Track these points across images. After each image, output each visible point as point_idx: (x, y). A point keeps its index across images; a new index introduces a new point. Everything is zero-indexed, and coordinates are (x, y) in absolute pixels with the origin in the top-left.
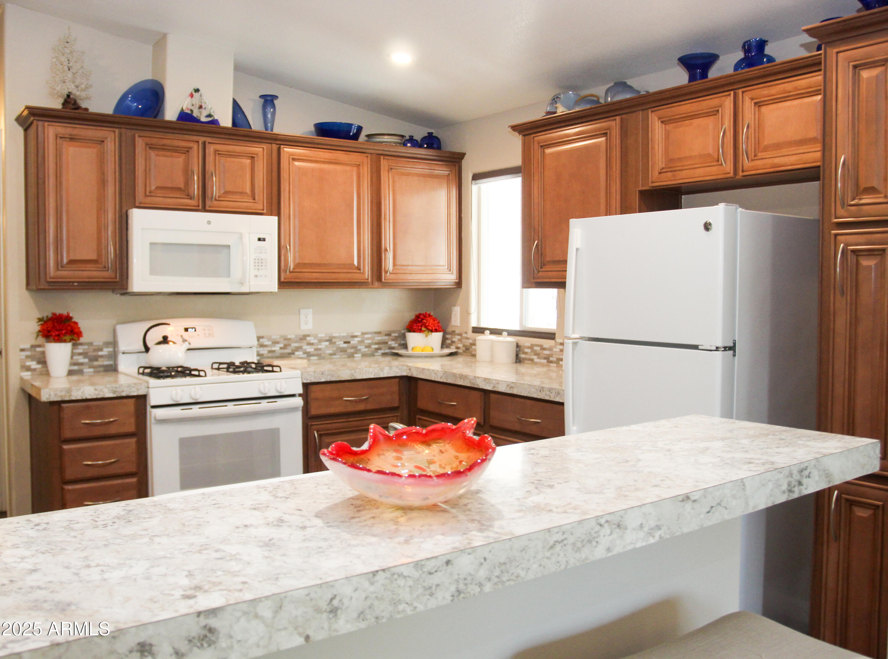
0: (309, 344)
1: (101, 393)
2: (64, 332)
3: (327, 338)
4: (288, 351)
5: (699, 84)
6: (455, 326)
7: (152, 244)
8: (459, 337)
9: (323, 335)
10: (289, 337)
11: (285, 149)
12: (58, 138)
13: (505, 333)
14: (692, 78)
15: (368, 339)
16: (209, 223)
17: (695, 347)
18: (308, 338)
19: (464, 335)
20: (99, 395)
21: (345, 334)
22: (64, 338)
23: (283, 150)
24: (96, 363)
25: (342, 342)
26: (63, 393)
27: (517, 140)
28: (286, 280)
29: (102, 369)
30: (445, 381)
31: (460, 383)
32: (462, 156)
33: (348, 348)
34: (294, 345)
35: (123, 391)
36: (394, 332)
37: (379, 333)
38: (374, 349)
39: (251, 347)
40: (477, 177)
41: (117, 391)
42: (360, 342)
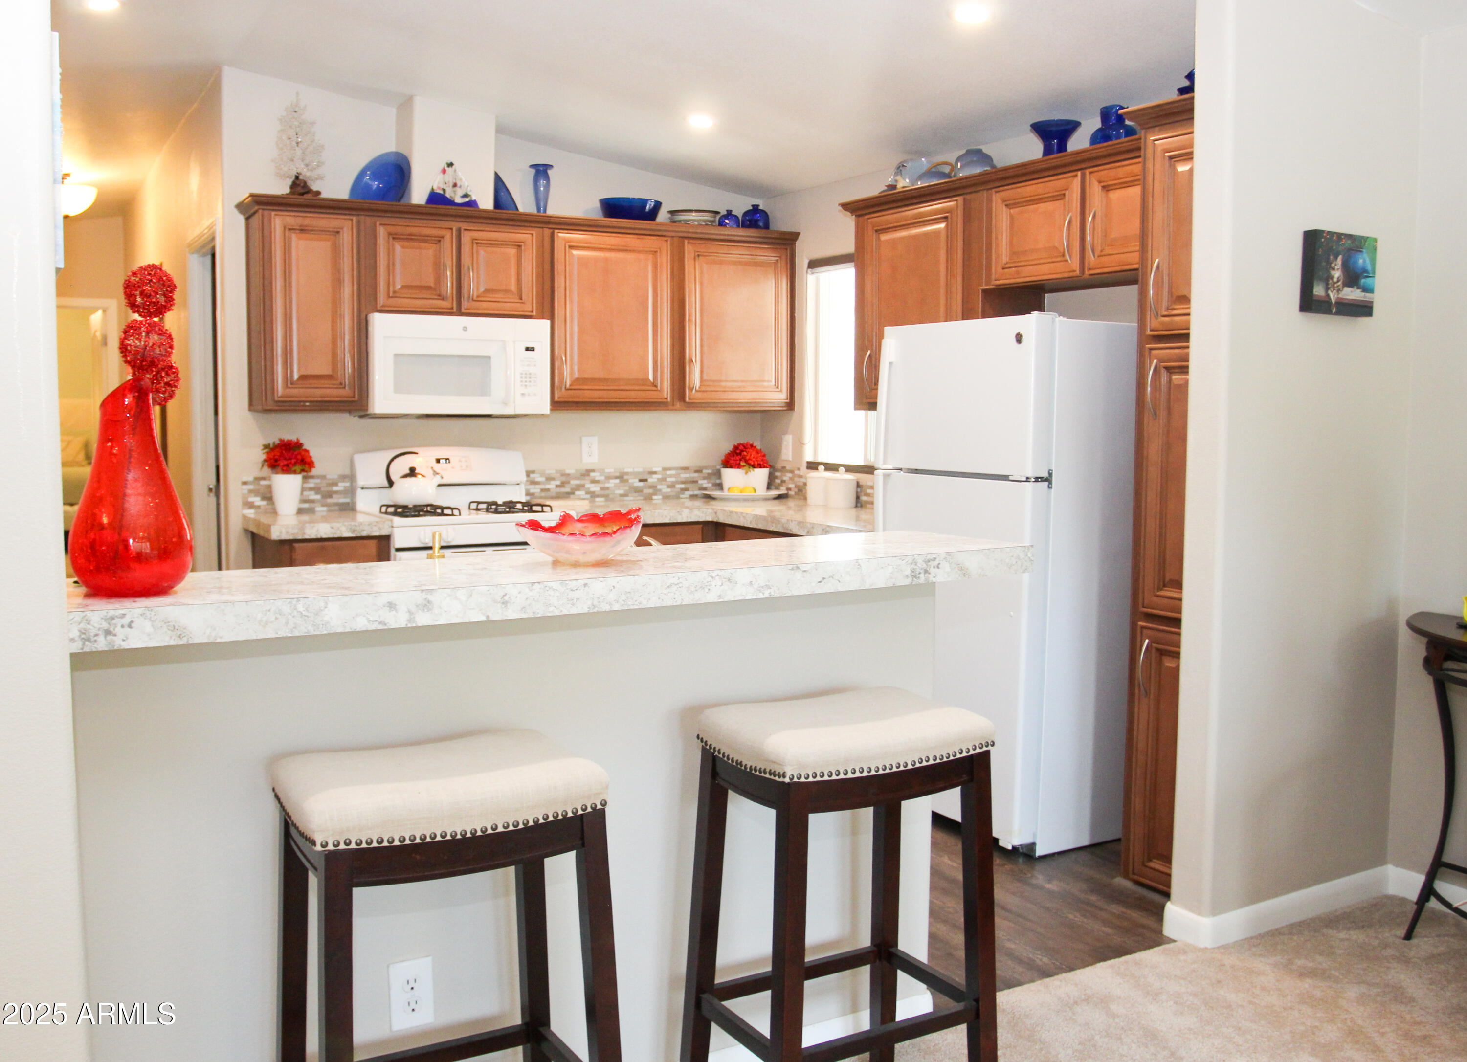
0: (594, 481)
1: (339, 532)
2: (293, 461)
3: (618, 474)
4: (567, 489)
5: (1056, 158)
6: (786, 460)
7: (396, 355)
8: (790, 475)
9: (612, 470)
10: (567, 472)
11: (560, 234)
12: (287, 230)
13: (842, 469)
14: (1047, 151)
15: (671, 476)
16: (465, 329)
17: (1005, 478)
18: (592, 474)
19: (797, 472)
20: (335, 533)
21: (641, 470)
22: (294, 469)
23: (558, 235)
24: (329, 501)
25: (637, 480)
26: (296, 531)
27: (849, 222)
28: (559, 400)
29: (337, 508)
30: (755, 526)
31: (771, 529)
32: (794, 236)
33: (644, 487)
34: (574, 482)
35: (363, 530)
36: (706, 468)
37: (686, 469)
38: (679, 490)
39: (518, 484)
40: (814, 264)
41: (356, 531)
42: (663, 480)
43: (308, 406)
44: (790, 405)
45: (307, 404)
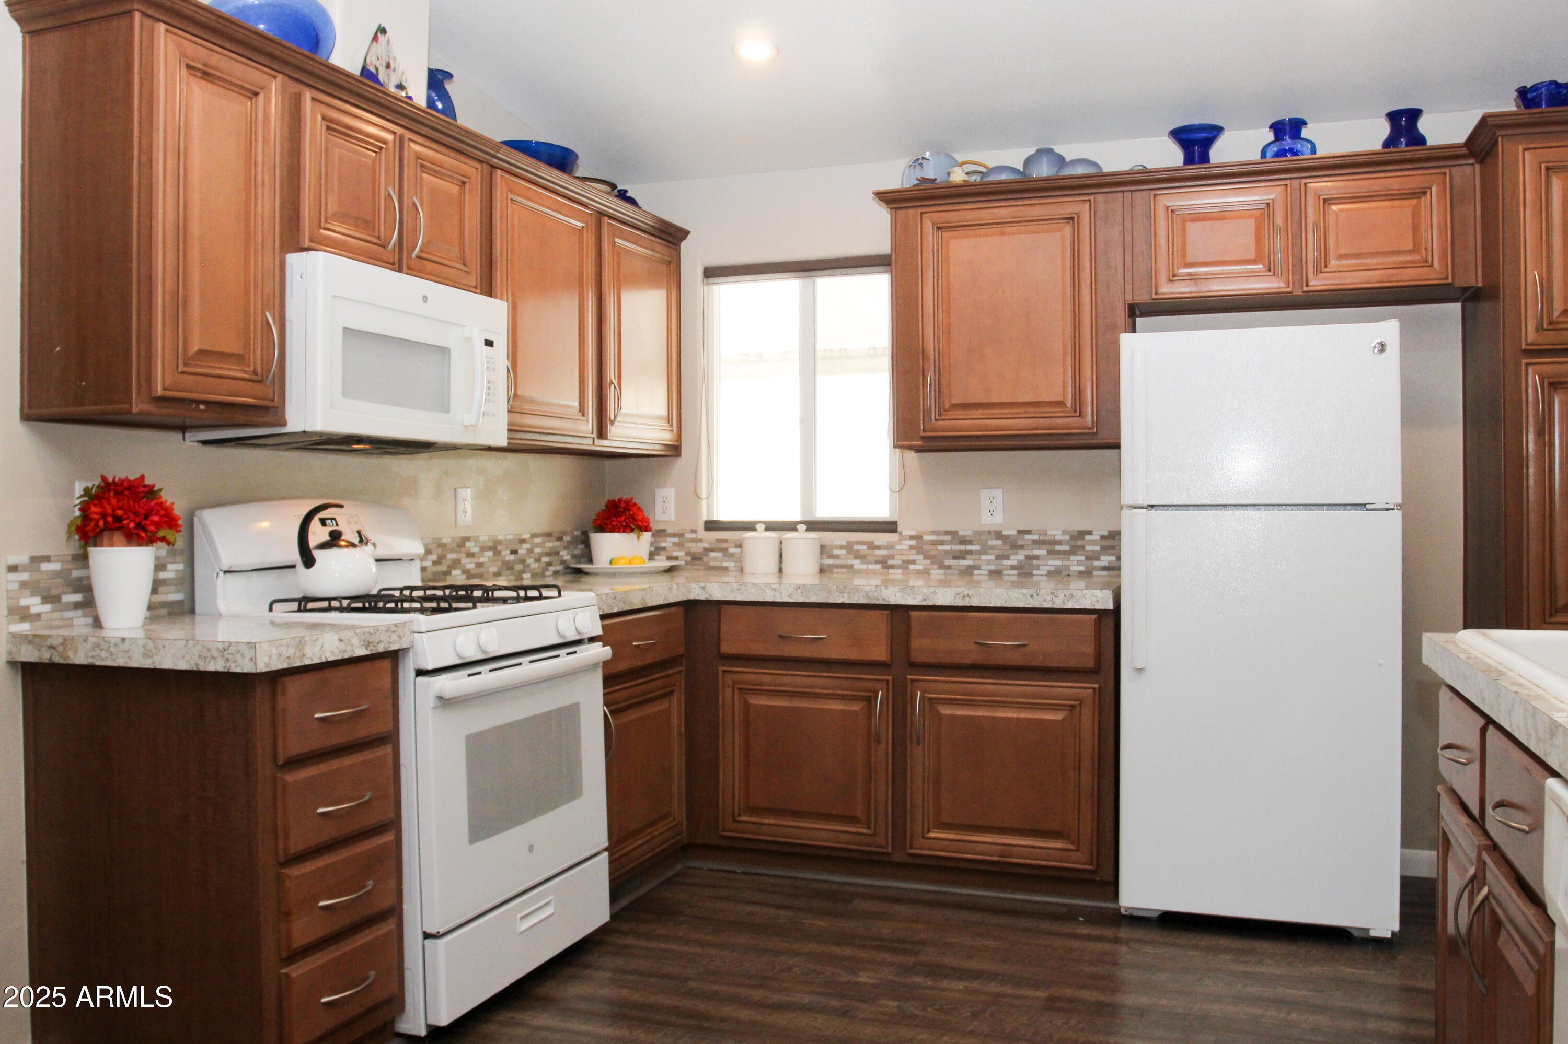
0: (470, 555)
1: (349, 648)
3: (491, 544)
4: (443, 568)
6: (667, 521)
7: (344, 328)
8: (676, 540)
9: (486, 538)
10: (444, 541)
13: (802, 527)
14: (1189, 160)
15: (538, 545)
16: (425, 299)
18: (468, 544)
19: (688, 536)
20: (345, 651)
21: (511, 537)
25: (508, 552)
26: (291, 651)
29: (164, 611)
32: (684, 234)
33: (515, 562)
34: (451, 556)
35: (379, 642)
36: (565, 534)
37: (549, 535)
38: (544, 565)
39: (413, 559)
40: (711, 273)
41: (372, 643)
42: (530, 551)
43: (202, 411)
44: (675, 450)
45: (202, 407)
